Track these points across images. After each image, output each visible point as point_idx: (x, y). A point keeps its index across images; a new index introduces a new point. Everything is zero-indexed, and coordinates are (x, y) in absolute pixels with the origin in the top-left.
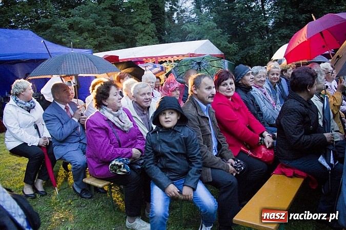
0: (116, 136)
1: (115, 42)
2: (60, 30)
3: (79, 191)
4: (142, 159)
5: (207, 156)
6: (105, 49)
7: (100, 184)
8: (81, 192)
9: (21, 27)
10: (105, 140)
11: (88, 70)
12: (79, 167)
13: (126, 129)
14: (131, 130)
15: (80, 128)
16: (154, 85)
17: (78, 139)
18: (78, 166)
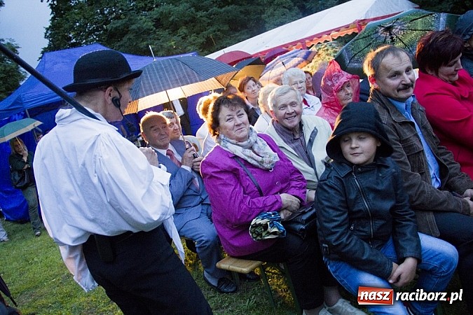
0: (253, 179)
1: (231, 32)
2: (143, 33)
3: (214, 283)
4: (304, 213)
5: (423, 192)
6: (219, 46)
7: (244, 267)
8: (218, 284)
9: (86, 42)
10: (235, 189)
11: (183, 79)
12: (207, 244)
13: (268, 166)
14: (276, 166)
15: (196, 179)
16: (304, 85)
17: (198, 199)
18: (207, 242)
